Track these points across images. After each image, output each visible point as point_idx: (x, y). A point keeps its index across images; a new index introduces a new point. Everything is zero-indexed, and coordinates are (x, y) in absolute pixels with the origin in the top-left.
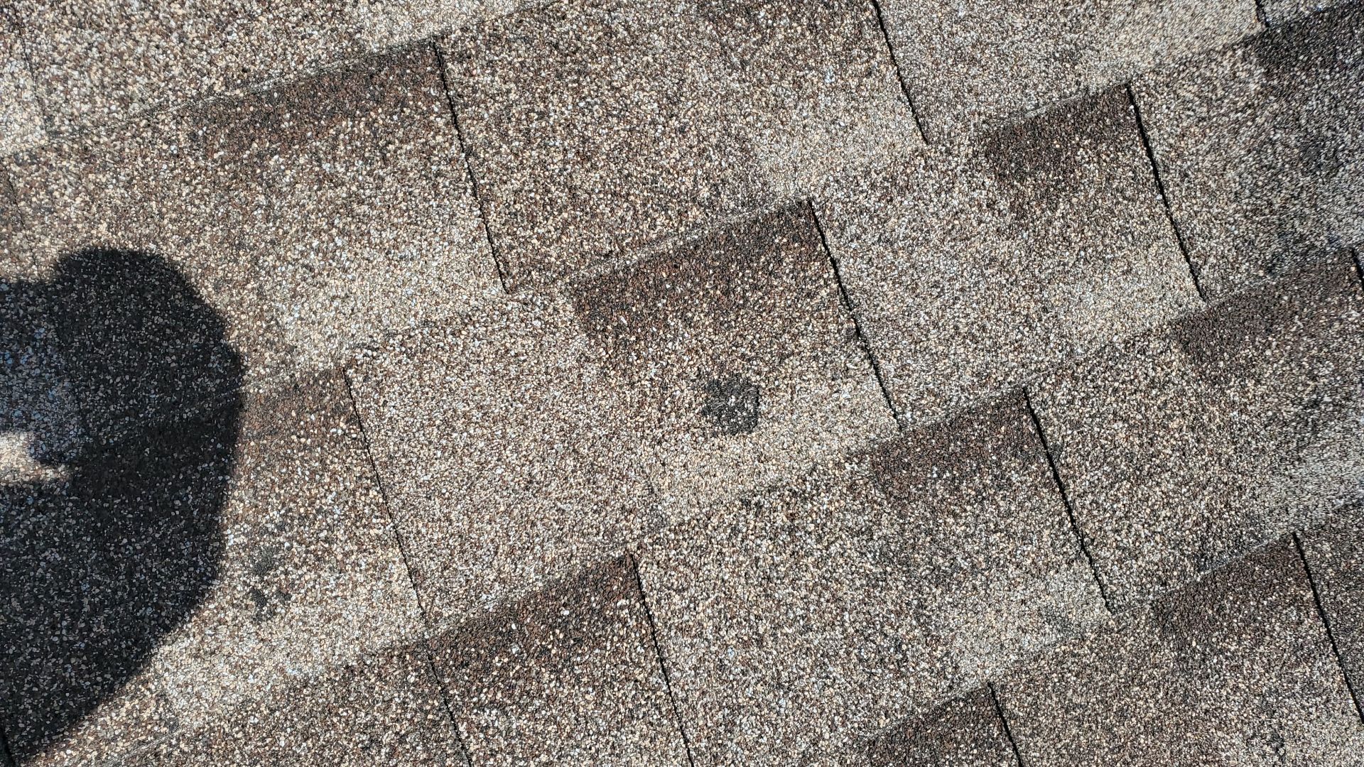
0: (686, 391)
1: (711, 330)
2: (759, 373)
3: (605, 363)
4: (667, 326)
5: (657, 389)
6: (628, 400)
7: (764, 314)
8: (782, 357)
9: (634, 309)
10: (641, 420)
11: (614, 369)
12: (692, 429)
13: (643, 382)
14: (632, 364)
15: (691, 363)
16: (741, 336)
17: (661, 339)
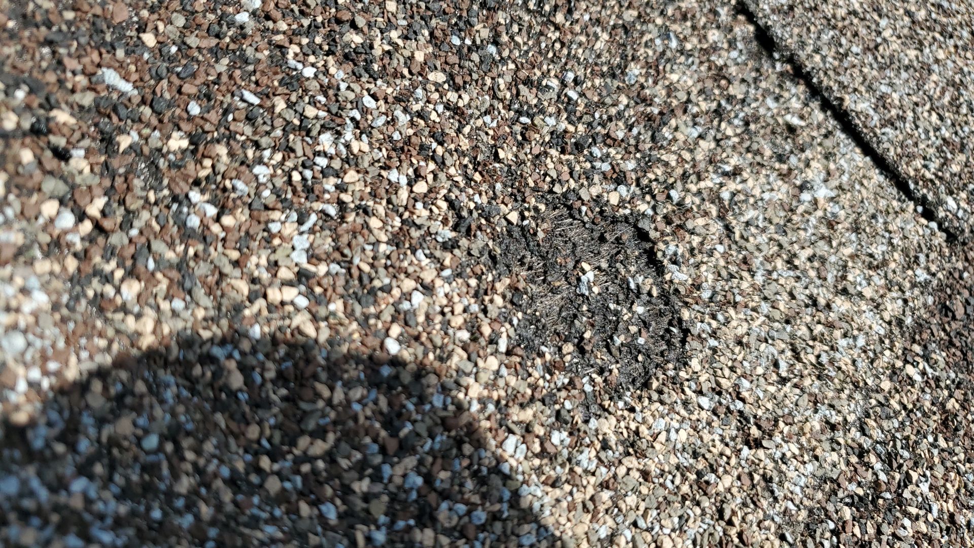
0: (442, 288)
1: (440, 77)
2: (619, 179)
3: (83, 256)
4: (294, 81)
5: (337, 306)
6: (237, 380)
7: (559, 18)
8: (654, 123)
9: (149, 39)
10: (319, 447)
11: (132, 273)
12: (516, 414)
13: (275, 295)
14: (204, 237)
15: (421, 188)
16: (528, 82)
17: (288, 127)
